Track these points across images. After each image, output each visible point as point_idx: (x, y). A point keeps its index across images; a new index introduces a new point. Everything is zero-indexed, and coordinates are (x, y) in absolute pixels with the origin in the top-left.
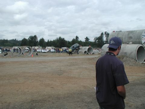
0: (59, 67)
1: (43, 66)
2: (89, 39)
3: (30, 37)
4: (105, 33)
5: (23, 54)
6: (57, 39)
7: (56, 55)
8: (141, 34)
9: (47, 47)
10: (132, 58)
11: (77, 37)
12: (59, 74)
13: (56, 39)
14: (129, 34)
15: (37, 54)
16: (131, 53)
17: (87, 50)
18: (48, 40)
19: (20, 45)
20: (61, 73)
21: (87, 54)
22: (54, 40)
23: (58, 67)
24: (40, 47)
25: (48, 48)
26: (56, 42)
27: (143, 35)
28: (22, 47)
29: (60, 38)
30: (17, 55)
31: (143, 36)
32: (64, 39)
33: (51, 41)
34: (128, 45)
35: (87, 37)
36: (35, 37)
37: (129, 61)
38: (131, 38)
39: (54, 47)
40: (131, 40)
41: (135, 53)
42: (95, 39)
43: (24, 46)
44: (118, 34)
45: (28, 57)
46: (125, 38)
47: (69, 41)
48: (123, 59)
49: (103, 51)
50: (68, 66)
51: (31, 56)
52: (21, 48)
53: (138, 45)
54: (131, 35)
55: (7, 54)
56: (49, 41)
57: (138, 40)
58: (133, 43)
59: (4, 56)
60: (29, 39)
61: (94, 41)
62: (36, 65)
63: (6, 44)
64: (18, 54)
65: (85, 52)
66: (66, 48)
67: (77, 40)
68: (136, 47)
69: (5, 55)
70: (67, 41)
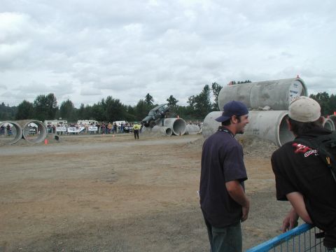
0: (108, 165)
1: (72, 165)
2: (176, 102)
3: (38, 98)
4: (214, 85)
5: (23, 137)
6: (103, 102)
7: (101, 139)
8: (288, 88)
9: (79, 122)
10: (271, 142)
11: (149, 97)
12: (110, 179)
13: (101, 101)
14: (261, 89)
15: (57, 138)
16: (268, 130)
17: (171, 126)
18: (83, 105)
19: (13, 118)
20: (114, 177)
21: (173, 134)
22: (97, 104)
23: (107, 166)
24: (63, 121)
25: (81, 123)
26: (100, 108)
27: (291, 91)
28: (20, 121)
29: (109, 99)
30: (10, 141)
31: (291, 94)
32: (119, 101)
33: (88, 108)
34: (261, 113)
35: (171, 97)
36: (51, 97)
37: (263, 148)
38: (266, 96)
39: (95, 122)
40: (268, 101)
41: (276, 130)
42: (190, 99)
43: (25, 121)
44: (238, 89)
45: (36, 145)
46: (254, 98)
47: (130, 107)
48: (250, 143)
49: (206, 128)
50: (129, 161)
51: (44, 142)
52: (18, 125)
53: (281, 111)
54: (266, 91)
56: (85, 106)
57: (281, 102)
58: (273, 108)
60: (35, 102)
61: (188, 105)
62: (55, 163)
64: (11, 139)
65: (168, 131)
66: (124, 122)
67: (149, 103)
68: (278, 116)
70: (126, 106)
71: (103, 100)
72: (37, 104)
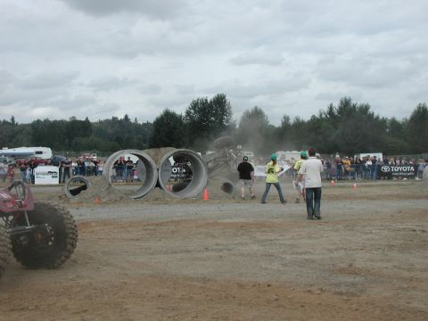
0: (342, 253)
1: (256, 247)
3: (195, 105)
5: (158, 185)
6: (331, 112)
9: (279, 154)
12: (343, 289)
13: (326, 109)
15: (227, 186)
18: (286, 118)
19: (145, 144)
20: (353, 284)
22: (317, 116)
23: (336, 254)
25: (283, 158)
28: (152, 151)
29: (346, 104)
30: (133, 193)
32: (367, 108)
36: (220, 102)
43: (163, 149)
47: (394, 122)
50: (391, 247)
51: (200, 196)
52: (148, 158)
55: (84, 188)
56: (292, 121)
59: (69, 195)
60: (188, 113)
62: (219, 241)
63: (84, 141)
64: (136, 188)
66: (380, 156)
69: (74, 192)
70: (384, 121)
71: (331, 108)
72: (191, 118)
